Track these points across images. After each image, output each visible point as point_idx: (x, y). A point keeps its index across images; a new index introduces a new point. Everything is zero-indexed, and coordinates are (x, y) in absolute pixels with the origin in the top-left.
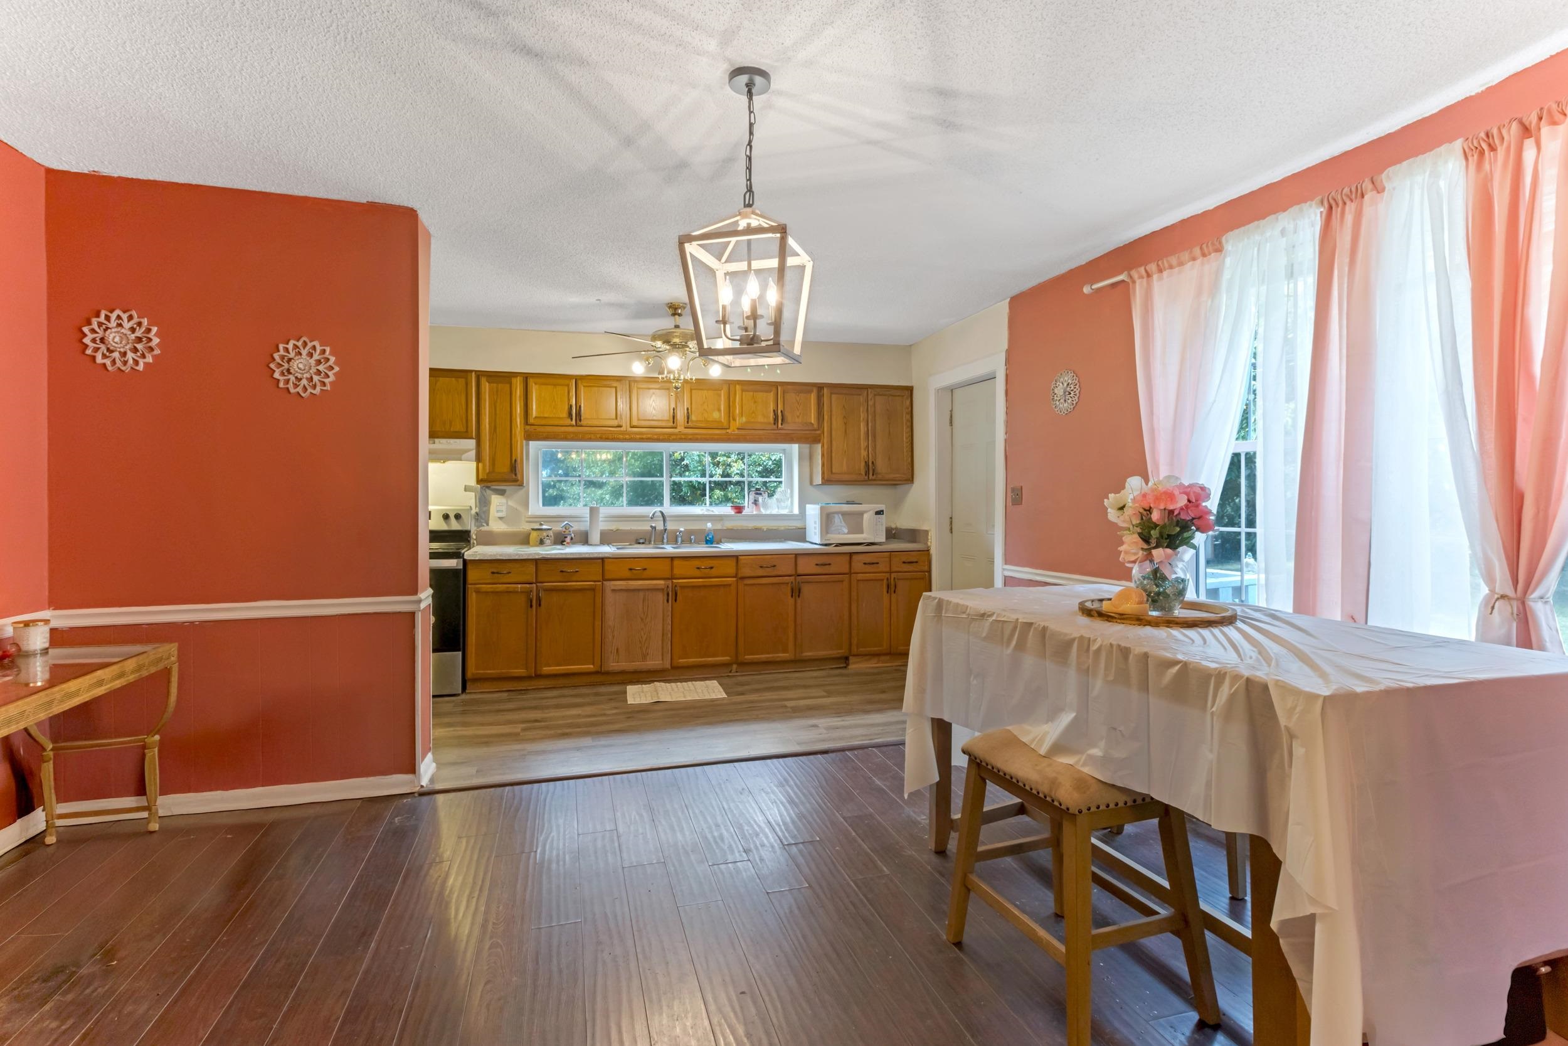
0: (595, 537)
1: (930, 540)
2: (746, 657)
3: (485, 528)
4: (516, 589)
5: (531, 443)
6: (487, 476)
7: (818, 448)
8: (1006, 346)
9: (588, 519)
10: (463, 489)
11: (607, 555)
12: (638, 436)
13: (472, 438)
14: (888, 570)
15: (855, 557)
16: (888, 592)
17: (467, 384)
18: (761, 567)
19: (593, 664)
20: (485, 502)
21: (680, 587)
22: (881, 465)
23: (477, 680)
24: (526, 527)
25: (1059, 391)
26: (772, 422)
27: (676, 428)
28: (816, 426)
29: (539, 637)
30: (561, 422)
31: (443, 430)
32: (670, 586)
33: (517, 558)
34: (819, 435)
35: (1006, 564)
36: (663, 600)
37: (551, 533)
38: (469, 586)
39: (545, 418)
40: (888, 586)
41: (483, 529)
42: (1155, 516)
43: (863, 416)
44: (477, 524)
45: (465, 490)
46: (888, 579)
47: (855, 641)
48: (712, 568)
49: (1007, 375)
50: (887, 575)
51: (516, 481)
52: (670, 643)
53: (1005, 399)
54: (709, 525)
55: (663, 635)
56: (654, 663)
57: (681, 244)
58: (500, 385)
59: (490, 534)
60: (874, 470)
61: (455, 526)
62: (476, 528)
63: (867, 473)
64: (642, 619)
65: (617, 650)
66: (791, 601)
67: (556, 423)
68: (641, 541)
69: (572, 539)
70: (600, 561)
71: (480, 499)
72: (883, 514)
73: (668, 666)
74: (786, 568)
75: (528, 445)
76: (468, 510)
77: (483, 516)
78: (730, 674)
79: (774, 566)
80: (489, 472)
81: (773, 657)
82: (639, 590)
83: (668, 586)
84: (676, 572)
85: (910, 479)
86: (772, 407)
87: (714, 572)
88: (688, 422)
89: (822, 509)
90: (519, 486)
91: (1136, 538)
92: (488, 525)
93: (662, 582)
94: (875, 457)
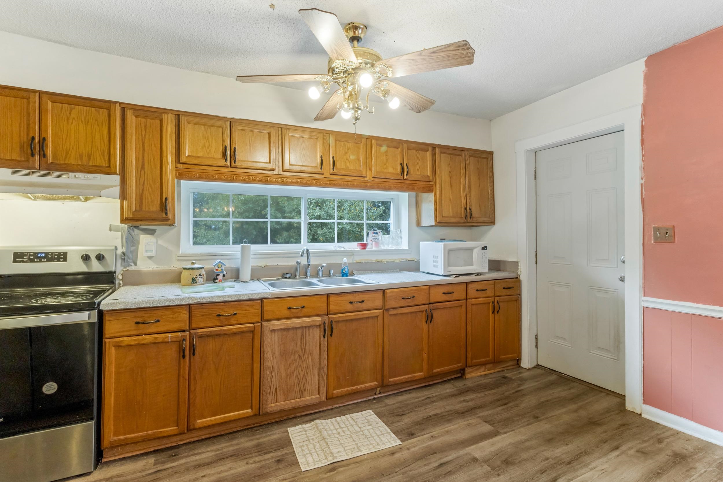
0: (246, 274)
1: (519, 270)
2: (391, 380)
3: (133, 268)
4: (166, 340)
5: (182, 182)
6: (133, 214)
8: (641, 101)
9: (240, 257)
10: (108, 228)
11: (266, 296)
12: (289, 180)
13: (115, 174)
14: (493, 295)
15: (470, 285)
16: (493, 313)
17: (109, 116)
18: (404, 298)
19: (251, 408)
20: (133, 242)
21: (336, 322)
22: (475, 212)
23: (114, 446)
24: (177, 266)
26: (400, 173)
27: (322, 174)
28: (431, 178)
29: (192, 388)
30: (215, 163)
31: (80, 163)
32: (326, 322)
33: (167, 304)
34: (433, 186)
35: (644, 296)
36: (320, 337)
37: (203, 272)
38: (107, 341)
39: (199, 157)
40: (493, 308)
41: (130, 268)
43: (462, 171)
44: (123, 264)
45: (110, 230)
46: (493, 302)
47: (469, 355)
48: (363, 301)
49: (642, 127)
50: (492, 299)
51: (167, 220)
52: (326, 376)
53: (641, 147)
54: (345, 260)
55: (320, 369)
56: (311, 398)
58: (149, 120)
59: (139, 273)
60: (470, 215)
61: (96, 267)
62: (123, 268)
63: (466, 217)
64: (300, 356)
65: (276, 389)
66: (425, 326)
67: (210, 163)
68: (288, 276)
69: (224, 276)
70: (259, 301)
71: (127, 239)
72: (487, 249)
73: (324, 398)
74: (421, 299)
75: (179, 186)
76: (112, 250)
77: (131, 256)
78: (375, 397)
79: (414, 297)
80: (136, 211)
81: (411, 377)
82: (297, 328)
83: (324, 322)
84: (332, 308)
85: (493, 220)
86: (399, 161)
87: (364, 306)
88: (333, 169)
89: (444, 246)
90: (170, 225)
92: (136, 264)
93: (319, 319)
94: (471, 205)
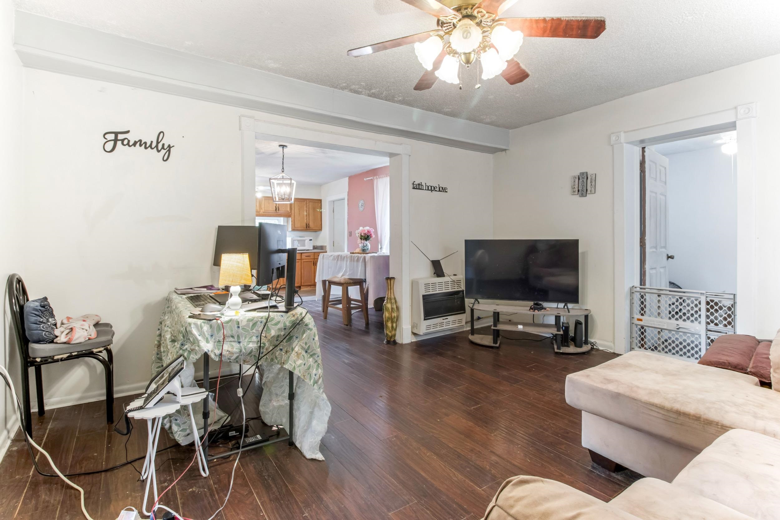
1: (326, 248)
7: (290, 219)
8: (348, 191)
14: (313, 258)
15: (303, 254)
22: (311, 225)
25: (360, 205)
26: (275, 211)
28: (289, 212)
34: (291, 215)
40: (314, 263)
42: (362, 234)
43: (305, 209)
46: (313, 261)
47: (303, 281)
49: (348, 199)
53: (347, 205)
57: (270, 180)
60: (309, 227)
63: (307, 227)
72: (312, 240)
85: (321, 229)
89: (292, 238)
91: (360, 239)
94: (309, 222)
